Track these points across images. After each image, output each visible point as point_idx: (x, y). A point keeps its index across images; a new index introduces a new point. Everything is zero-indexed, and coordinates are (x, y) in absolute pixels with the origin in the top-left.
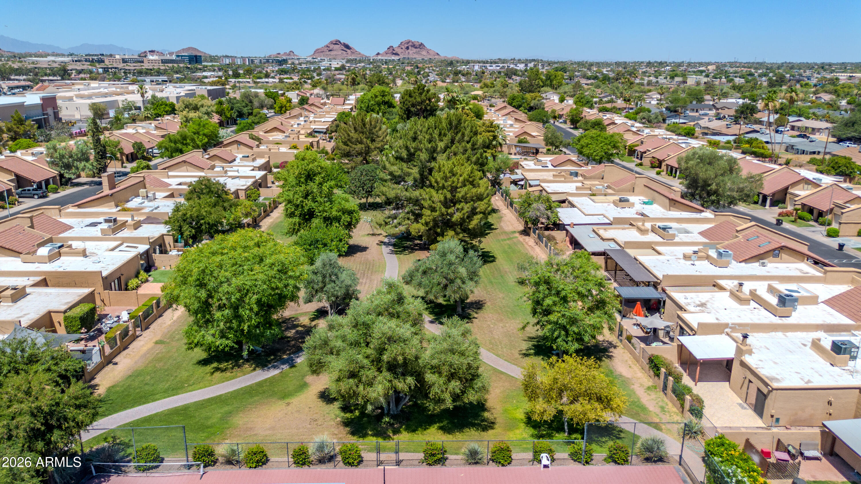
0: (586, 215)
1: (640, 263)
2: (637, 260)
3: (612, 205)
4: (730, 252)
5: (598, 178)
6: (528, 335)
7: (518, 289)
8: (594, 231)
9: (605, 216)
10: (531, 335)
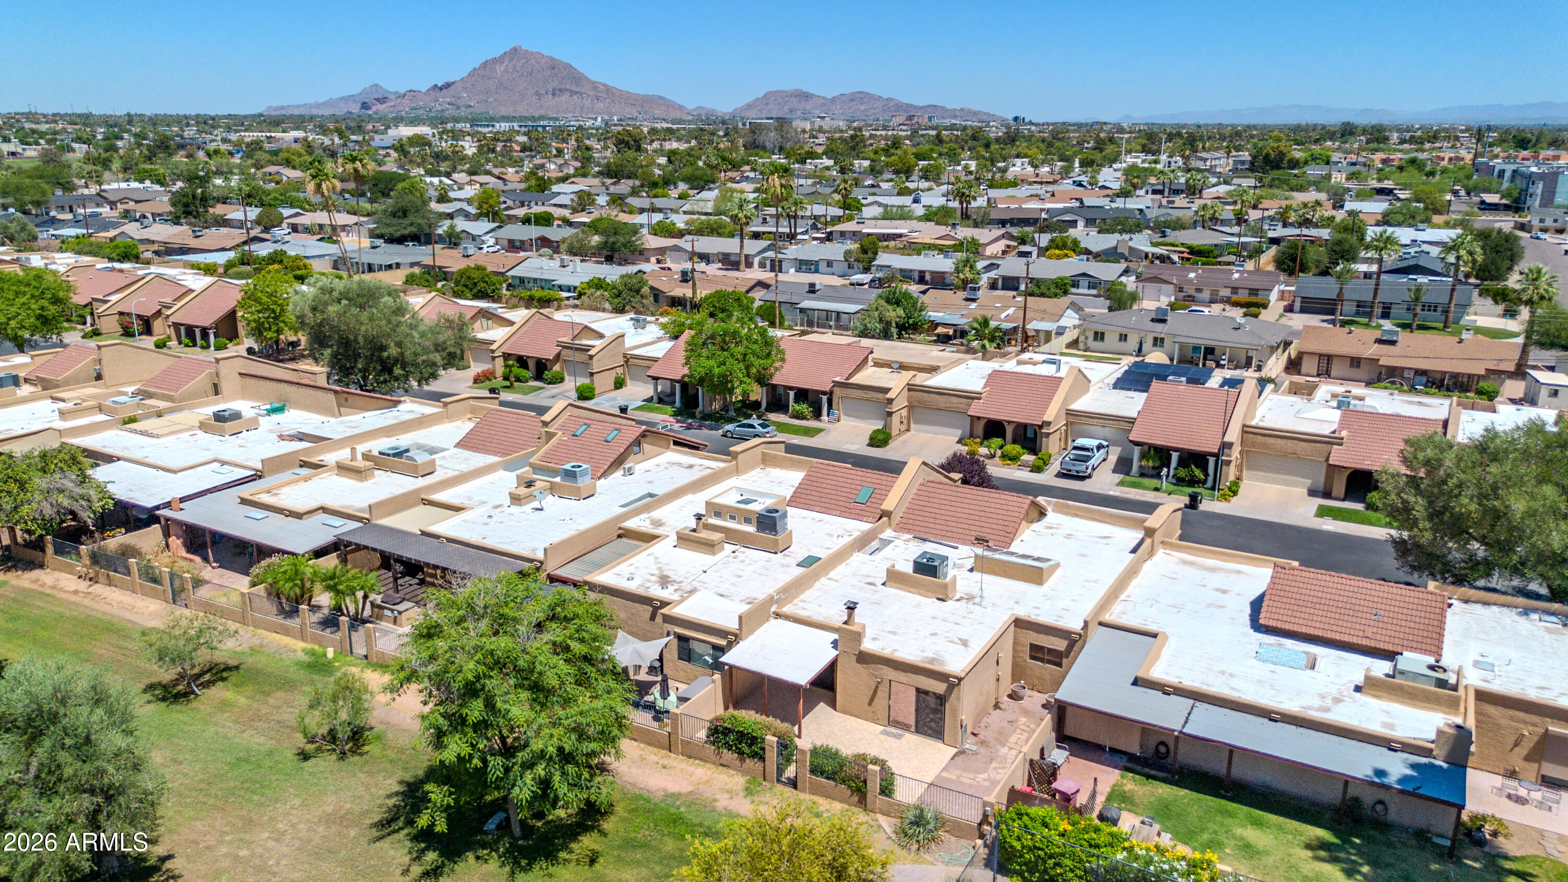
0: (175, 472)
1: (450, 540)
2: (437, 537)
3: (199, 432)
4: (584, 466)
5: (86, 380)
6: (368, 822)
7: (175, 716)
8: (244, 501)
9: (224, 463)
10: (377, 818)
